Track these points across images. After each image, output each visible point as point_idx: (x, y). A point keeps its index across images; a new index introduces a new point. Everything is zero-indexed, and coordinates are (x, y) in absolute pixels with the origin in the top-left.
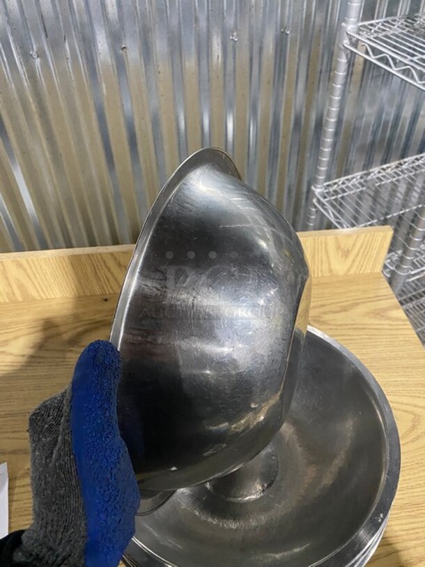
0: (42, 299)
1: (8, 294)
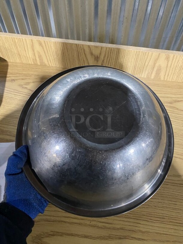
0: (50, 66)
1: (33, 60)
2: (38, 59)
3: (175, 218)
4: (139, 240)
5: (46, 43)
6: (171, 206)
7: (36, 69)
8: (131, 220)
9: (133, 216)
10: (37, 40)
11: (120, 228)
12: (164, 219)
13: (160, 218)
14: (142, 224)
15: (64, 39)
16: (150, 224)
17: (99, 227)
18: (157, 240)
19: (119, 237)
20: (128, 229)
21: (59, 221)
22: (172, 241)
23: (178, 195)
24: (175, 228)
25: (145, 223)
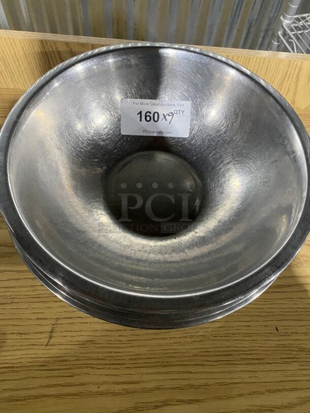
3: (249, 350)
4: (190, 403)
6: (241, 331)
8: (173, 369)
9: (177, 361)
11: (156, 388)
12: (230, 357)
13: (224, 355)
14: (194, 373)
16: (208, 370)
17: (114, 394)
18: (222, 397)
19: (154, 404)
20: (169, 386)
21: (36, 397)
22: (248, 394)
23: (252, 308)
24: (250, 369)
25: (198, 370)
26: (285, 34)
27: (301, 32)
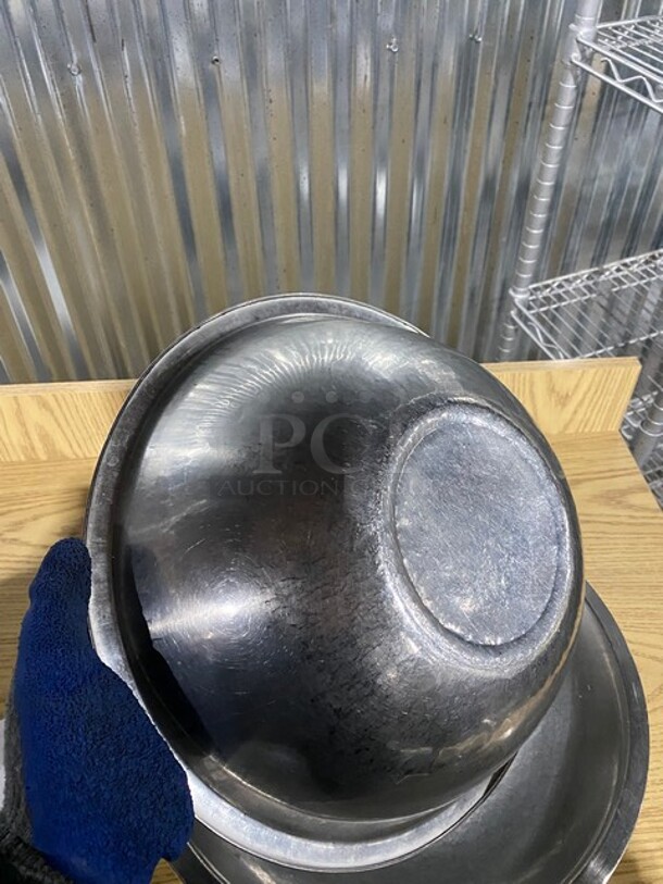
0: (77, 458)
1: (24, 449)
2: (38, 445)
5: (60, 398)
7: (37, 473)
10: (32, 396)
15: (113, 381)
26: (520, 313)
27: (555, 306)
